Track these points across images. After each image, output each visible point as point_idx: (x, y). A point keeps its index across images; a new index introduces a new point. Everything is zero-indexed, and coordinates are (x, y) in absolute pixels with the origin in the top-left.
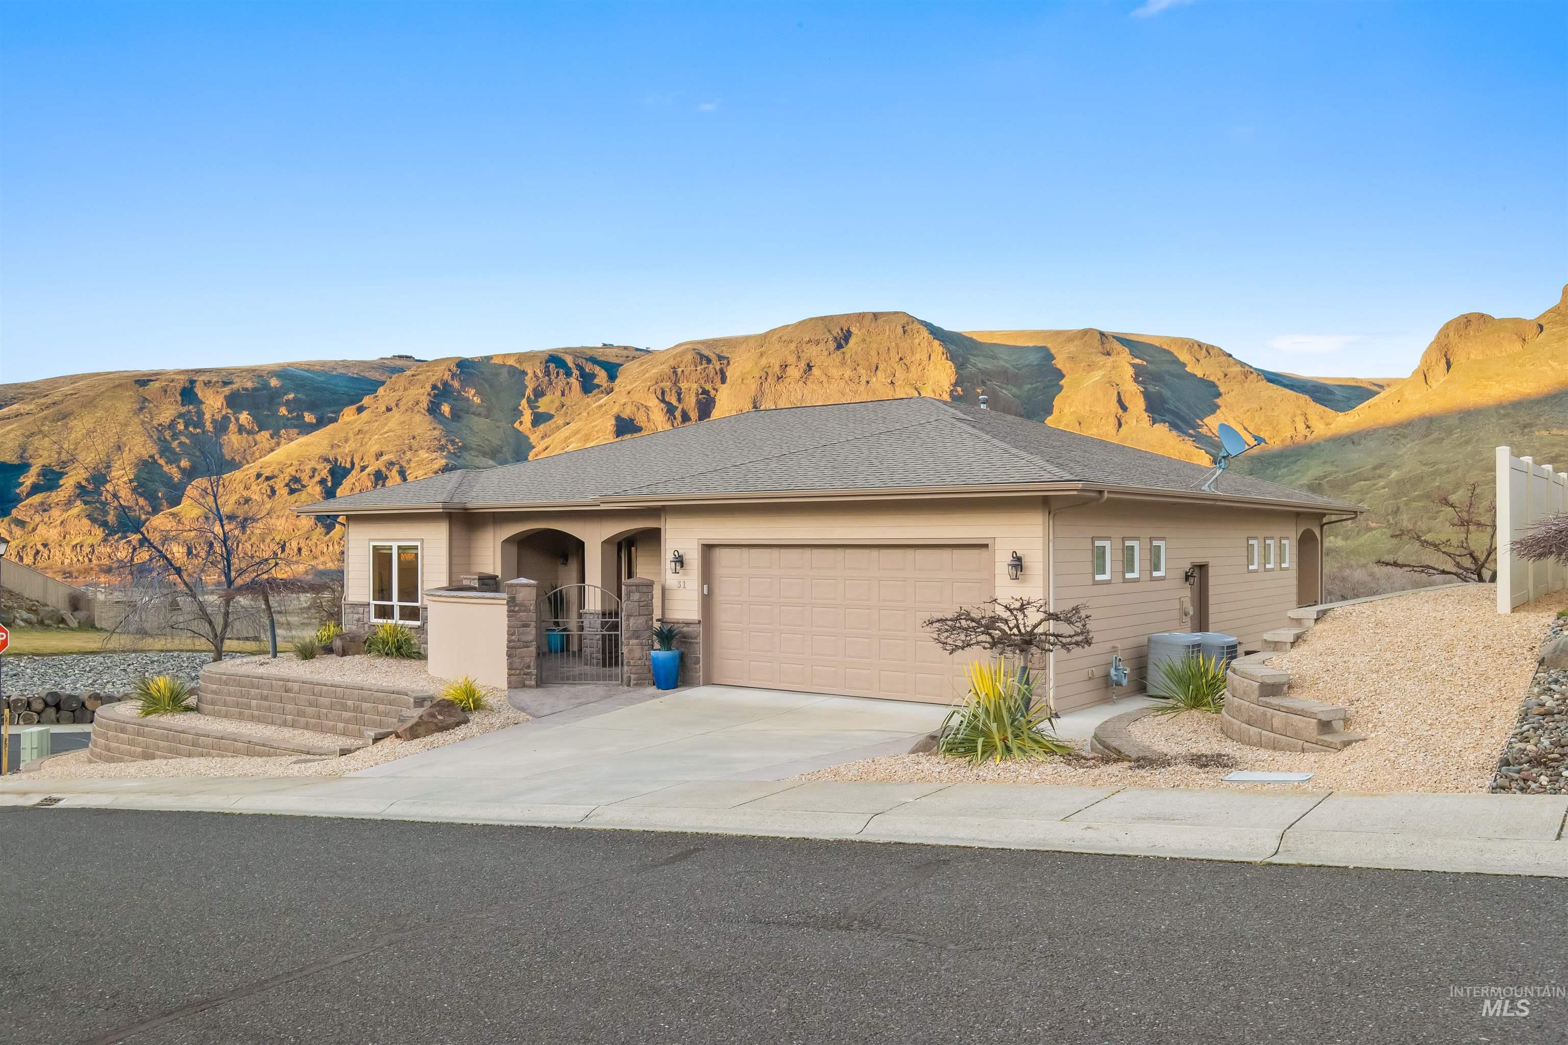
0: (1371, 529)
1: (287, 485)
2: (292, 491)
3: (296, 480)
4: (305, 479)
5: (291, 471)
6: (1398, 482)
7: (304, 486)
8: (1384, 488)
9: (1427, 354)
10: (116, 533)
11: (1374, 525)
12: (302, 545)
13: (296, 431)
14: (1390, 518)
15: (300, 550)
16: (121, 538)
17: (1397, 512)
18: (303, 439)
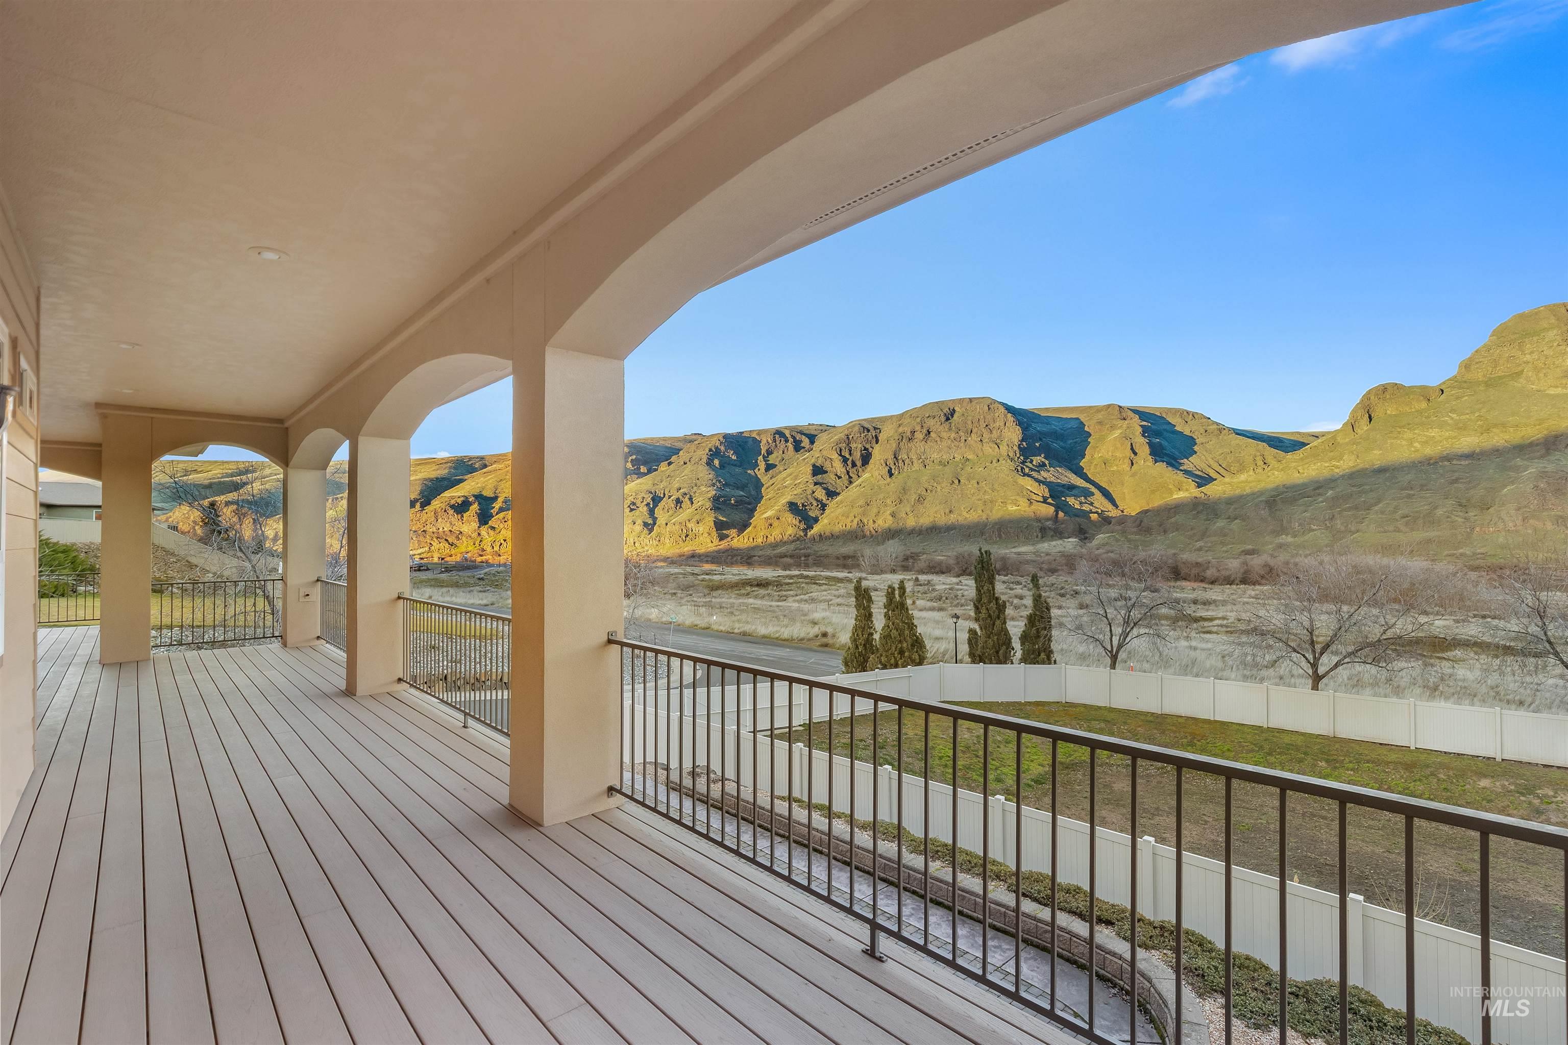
0: (1314, 530)
1: (629, 507)
2: (632, 510)
3: (634, 504)
4: (638, 503)
5: (631, 499)
6: (1333, 498)
7: (638, 507)
8: (1323, 502)
9: (1354, 411)
12: (636, 540)
13: (636, 476)
14: (1327, 522)
15: (634, 543)
17: (1332, 518)
18: (639, 481)
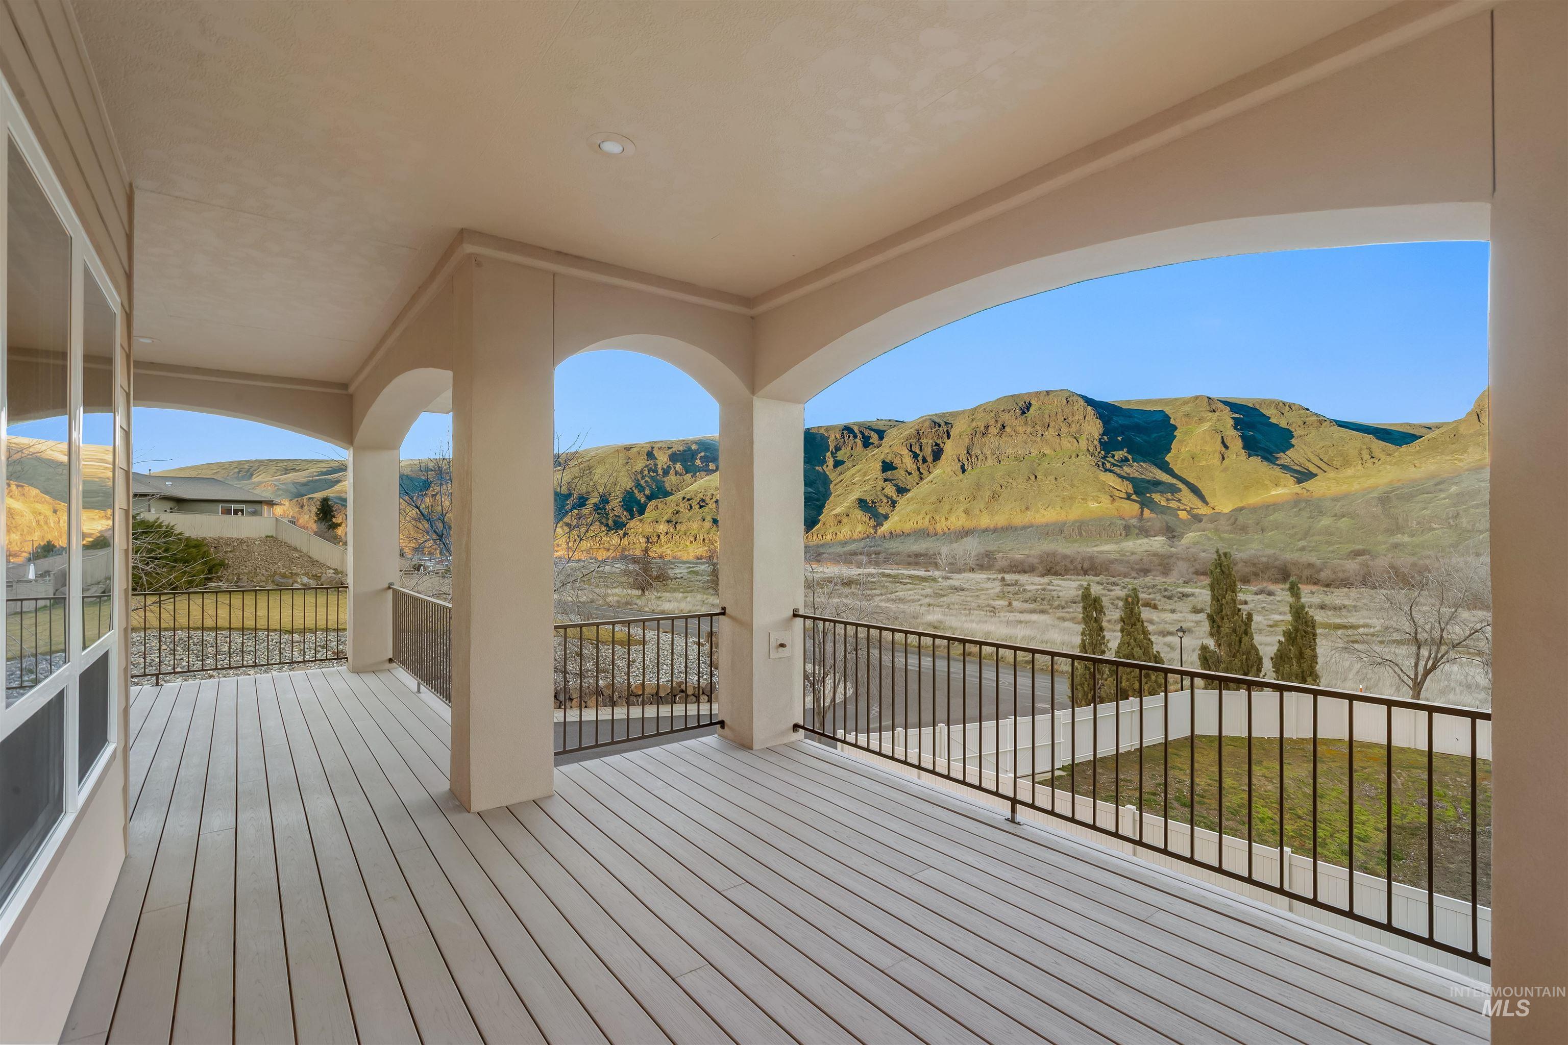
0: (1434, 529)
1: (698, 503)
2: (701, 507)
3: (703, 501)
4: (708, 500)
5: (700, 495)
6: (1457, 495)
7: (707, 504)
8: (1445, 499)
9: (1480, 399)
10: (613, 530)
11: (1436, 526)
12: (705, 537)
13: (705, 473)
14: (1451, 521)
15: (704, 540)
16: (615, 533)
17: (1457, 516)
18: (707, 478)
